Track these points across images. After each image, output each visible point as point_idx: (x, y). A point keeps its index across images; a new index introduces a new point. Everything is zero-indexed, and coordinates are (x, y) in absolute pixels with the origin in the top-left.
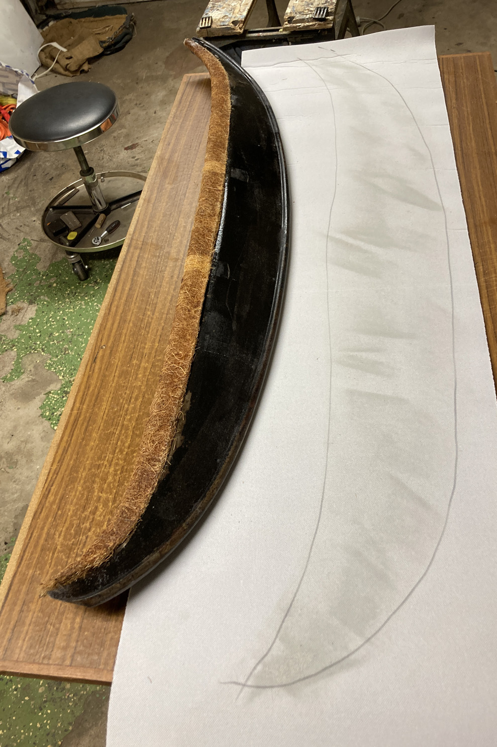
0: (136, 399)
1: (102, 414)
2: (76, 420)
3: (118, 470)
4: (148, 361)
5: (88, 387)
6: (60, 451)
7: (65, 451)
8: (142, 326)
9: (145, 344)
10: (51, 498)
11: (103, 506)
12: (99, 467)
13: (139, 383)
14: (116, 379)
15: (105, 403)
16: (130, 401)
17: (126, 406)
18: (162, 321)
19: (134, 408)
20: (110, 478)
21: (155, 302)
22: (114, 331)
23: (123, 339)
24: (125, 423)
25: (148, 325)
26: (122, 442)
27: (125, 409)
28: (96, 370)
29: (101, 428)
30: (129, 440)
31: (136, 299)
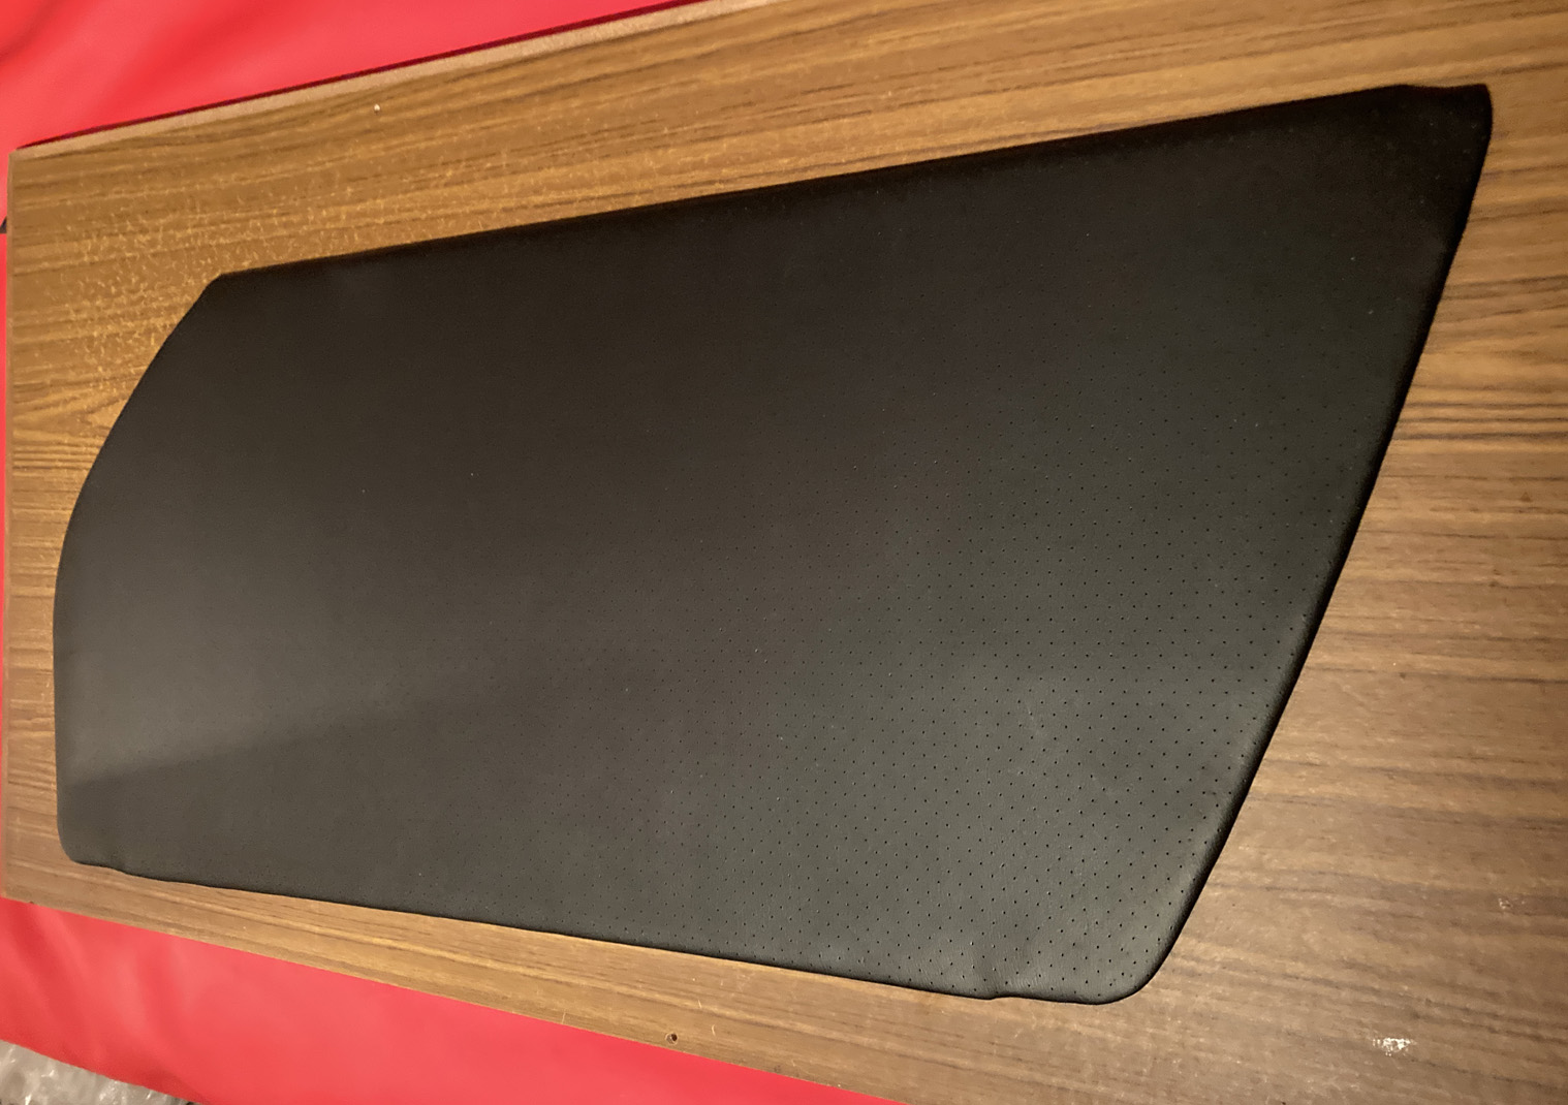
0: (285, 225)
1: (264, 173)
2: (252, 131)
3: (190, 243)
4: (350, 216)
5: (304, 120)
6: (210, 130)
7: (211, 138)
8: (422, 171)
9: (383, 197)
10: (154, 152)
11: (148, 241)
12: (193, 209)
13: (311, 218)
14: (317, 169)
15: (279, 168)
16: (283, 214)
17: (275, 211)
18: (430, 212)
19: (272, 227)
20: (179, 235)
21: (476, 175)
22: (409, 115)
23: (395, 142)
24: (251, 223)
25: (423, 184)
26: (226, 229)
27: (270, 212)
28: (334, 120)
29: (243, 183)
30: (228, 241)
31: (483, 128)
